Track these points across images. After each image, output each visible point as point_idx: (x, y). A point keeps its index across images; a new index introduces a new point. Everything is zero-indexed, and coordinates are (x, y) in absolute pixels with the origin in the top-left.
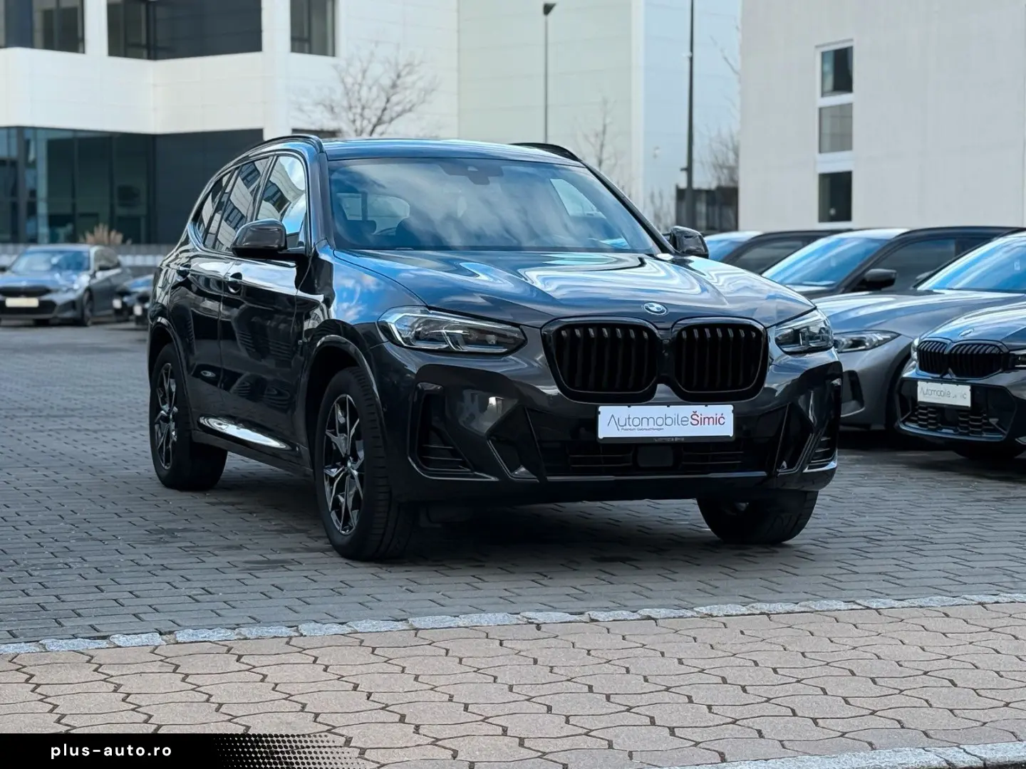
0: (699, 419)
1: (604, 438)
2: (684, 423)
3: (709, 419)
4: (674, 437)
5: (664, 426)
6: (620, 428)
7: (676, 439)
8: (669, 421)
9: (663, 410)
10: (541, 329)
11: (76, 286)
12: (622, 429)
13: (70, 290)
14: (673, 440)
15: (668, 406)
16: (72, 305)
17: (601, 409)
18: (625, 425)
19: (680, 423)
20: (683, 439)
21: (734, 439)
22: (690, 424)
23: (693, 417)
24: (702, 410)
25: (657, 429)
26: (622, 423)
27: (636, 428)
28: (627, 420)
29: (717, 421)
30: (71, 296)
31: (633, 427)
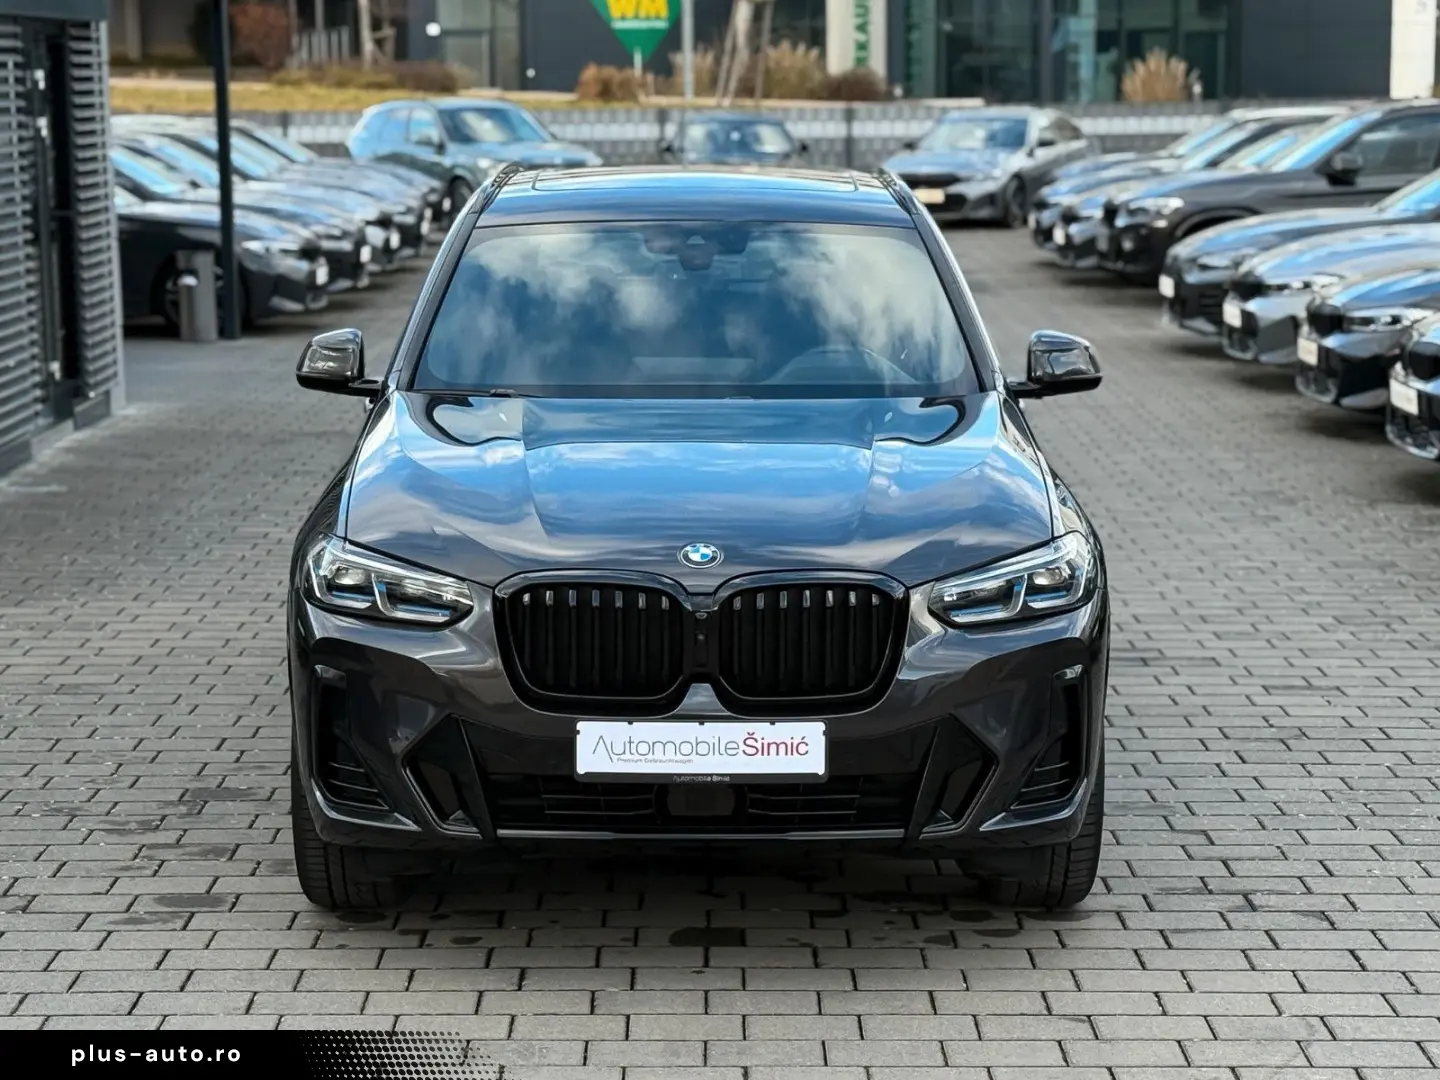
0: (759, 746)
1: (586, 773)
2: (729, 752)
3: (778, 745)
4: (711, 775)
5: (693, 757)
6: (615, 758)
7: (715, 779)
8: (703, 749)
9: (690, 729)
10: (494, 588)
11: (997, 173)
12: (619, 759)
13: (988, 178)
14: (709, 779)
15: (702, 723)
16: (990, 199)
17: (580, 726)
18: (624, 753)
19: (722, 750)
20: (727, 779)
21: (826, 779)
22: (741, 752)
23: (748, 742)
24: (763, 730)
25: (681, 761)
26: (619, 749)
27: (643, 758)
28: (628, 745)
29: (793, 749)
30: (990, 187)
31: (637, 757)
